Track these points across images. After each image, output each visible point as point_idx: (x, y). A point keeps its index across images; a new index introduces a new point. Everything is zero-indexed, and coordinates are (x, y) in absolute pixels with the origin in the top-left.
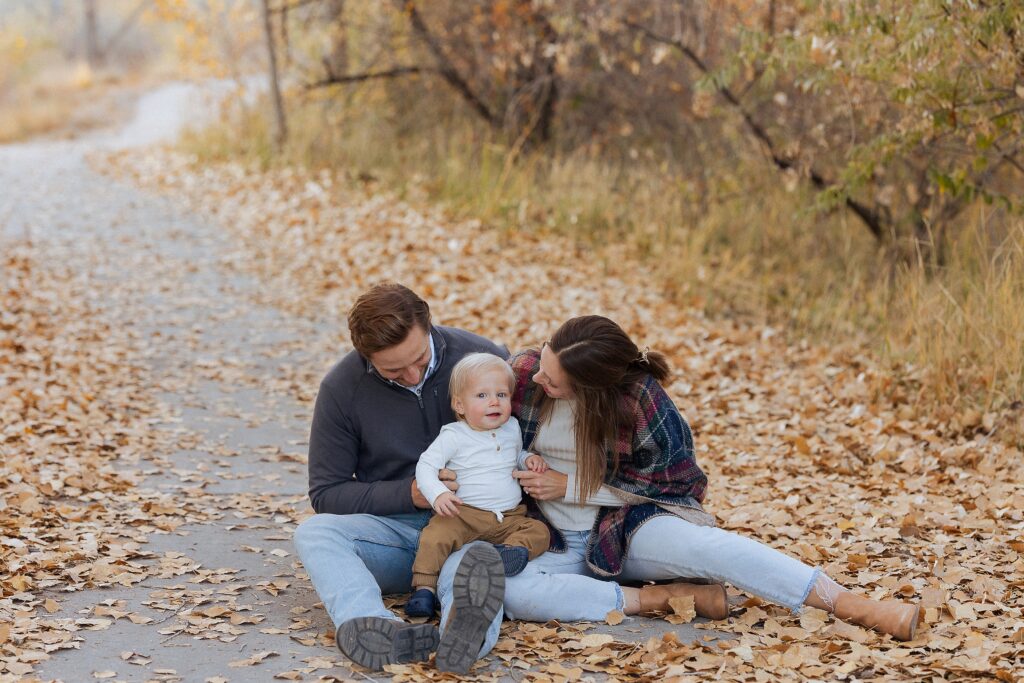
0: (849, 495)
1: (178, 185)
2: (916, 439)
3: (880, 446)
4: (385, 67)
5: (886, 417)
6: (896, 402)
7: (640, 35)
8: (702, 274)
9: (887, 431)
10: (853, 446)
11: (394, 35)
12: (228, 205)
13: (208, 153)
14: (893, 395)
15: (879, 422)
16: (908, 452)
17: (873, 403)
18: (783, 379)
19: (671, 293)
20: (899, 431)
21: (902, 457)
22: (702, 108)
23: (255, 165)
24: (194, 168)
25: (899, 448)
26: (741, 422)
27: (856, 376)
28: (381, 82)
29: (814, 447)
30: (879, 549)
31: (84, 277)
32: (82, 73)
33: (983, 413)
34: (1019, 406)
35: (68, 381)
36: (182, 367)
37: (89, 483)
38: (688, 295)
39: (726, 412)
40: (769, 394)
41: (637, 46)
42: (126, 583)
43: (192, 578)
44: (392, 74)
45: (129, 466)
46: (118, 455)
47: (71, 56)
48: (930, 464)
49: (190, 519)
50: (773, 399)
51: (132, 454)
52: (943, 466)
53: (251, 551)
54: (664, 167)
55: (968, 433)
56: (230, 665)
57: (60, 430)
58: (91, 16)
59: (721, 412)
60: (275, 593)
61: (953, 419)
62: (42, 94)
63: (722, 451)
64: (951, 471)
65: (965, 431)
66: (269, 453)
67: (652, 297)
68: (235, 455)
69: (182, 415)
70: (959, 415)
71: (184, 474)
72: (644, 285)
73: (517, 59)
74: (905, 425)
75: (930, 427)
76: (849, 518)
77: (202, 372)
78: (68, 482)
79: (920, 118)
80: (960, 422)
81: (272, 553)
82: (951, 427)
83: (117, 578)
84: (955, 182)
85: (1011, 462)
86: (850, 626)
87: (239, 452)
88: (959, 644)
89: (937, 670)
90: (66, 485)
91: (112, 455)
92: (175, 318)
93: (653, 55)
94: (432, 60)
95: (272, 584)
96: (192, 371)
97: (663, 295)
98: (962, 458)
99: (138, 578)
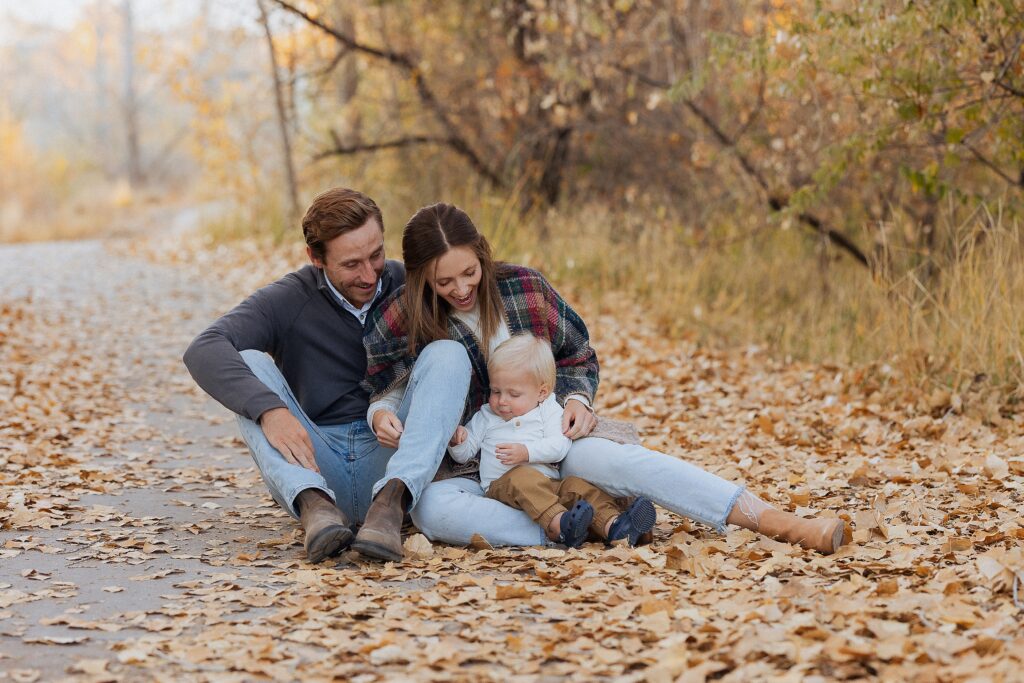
0: (810, 460)
1: (190, 260)
2: (883, 420)
3: (846, 424)
4: (396, 138)
5: (855, 403)
6: (867, 392)
7: (634, 79)
8: (698, 311)
9: (855, 414)
10: (818, 425)
11: (403, 105)
12: (236, 273)
13: (223, 234)
14: (866, 386)
15: (850, 407)
16: (872, 430)
17: (845, 394)
18: (758, 381)
19: (665, 329)
20: (866, 412)
21: (866, 432)
22: (702, 159)
23: (269, 240)
24: (210, 247)
25: (864, 426)
26: (711, 415)
27: (833, 378)
28: (391, 152)
29: (780, 429)
30: (822, 493)
31: (77, 324)
32: (121, 192)
33: (951, 393)
34: (983, 378)
35: (37, 394)
36: (157, 385)
37: (32, 460)
38: (681, 329)
39: (697, 407)
40: (743, 393)
41: (631, 90)
42: (46, 525)
43: (114, 523)
44: (402, 143)
45: (79, 450)
46: (70, 445)
47: (111, 178)
48: (894, 438)
49: (128, 484)
50: (746, 396)
51: (85, 443)
52: (906, 437)
53: (183, 505)
54: (662, 211)
55: (936, 414)
56: (132, 579)
57: (18, 426)
58: (133, 139)
59: (692, 406)
60: (196, 532)
61: (921, 400)
62: (81, 211)
63: (684, 432)
64: (913, 442)
65: (933, 412)
66: (226, 442)
67: (645, 332)
68: (190, 443)
69: (146, 417)
70: (927, 396)
71: (133, 455)
72: (638, 321)
73: (512, 106)
74: (874, 408)
75: (897, 409)
76: (800, 474)
77: (174, 389)
78: (11, 459)
79: (885, 106)
80: (927, 402)
81: (204, 505)
82: (918, 407)
83: (38, 522)
84: (928, 179)
85: (975, 432)
86: (775, 542)
87: (194, 441)
88: (885, 554)
89: (856, 569)
90: (10, 462)
91: (64, 443)
92: (159, 352)
93: (648, 100)
94: (439, 130)
95: (195, 525)
96: (167, 388)
97: (657, 330)
98: (925, 429)
99: (59, 523)
